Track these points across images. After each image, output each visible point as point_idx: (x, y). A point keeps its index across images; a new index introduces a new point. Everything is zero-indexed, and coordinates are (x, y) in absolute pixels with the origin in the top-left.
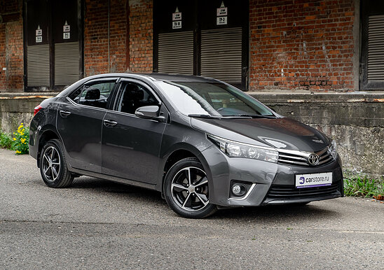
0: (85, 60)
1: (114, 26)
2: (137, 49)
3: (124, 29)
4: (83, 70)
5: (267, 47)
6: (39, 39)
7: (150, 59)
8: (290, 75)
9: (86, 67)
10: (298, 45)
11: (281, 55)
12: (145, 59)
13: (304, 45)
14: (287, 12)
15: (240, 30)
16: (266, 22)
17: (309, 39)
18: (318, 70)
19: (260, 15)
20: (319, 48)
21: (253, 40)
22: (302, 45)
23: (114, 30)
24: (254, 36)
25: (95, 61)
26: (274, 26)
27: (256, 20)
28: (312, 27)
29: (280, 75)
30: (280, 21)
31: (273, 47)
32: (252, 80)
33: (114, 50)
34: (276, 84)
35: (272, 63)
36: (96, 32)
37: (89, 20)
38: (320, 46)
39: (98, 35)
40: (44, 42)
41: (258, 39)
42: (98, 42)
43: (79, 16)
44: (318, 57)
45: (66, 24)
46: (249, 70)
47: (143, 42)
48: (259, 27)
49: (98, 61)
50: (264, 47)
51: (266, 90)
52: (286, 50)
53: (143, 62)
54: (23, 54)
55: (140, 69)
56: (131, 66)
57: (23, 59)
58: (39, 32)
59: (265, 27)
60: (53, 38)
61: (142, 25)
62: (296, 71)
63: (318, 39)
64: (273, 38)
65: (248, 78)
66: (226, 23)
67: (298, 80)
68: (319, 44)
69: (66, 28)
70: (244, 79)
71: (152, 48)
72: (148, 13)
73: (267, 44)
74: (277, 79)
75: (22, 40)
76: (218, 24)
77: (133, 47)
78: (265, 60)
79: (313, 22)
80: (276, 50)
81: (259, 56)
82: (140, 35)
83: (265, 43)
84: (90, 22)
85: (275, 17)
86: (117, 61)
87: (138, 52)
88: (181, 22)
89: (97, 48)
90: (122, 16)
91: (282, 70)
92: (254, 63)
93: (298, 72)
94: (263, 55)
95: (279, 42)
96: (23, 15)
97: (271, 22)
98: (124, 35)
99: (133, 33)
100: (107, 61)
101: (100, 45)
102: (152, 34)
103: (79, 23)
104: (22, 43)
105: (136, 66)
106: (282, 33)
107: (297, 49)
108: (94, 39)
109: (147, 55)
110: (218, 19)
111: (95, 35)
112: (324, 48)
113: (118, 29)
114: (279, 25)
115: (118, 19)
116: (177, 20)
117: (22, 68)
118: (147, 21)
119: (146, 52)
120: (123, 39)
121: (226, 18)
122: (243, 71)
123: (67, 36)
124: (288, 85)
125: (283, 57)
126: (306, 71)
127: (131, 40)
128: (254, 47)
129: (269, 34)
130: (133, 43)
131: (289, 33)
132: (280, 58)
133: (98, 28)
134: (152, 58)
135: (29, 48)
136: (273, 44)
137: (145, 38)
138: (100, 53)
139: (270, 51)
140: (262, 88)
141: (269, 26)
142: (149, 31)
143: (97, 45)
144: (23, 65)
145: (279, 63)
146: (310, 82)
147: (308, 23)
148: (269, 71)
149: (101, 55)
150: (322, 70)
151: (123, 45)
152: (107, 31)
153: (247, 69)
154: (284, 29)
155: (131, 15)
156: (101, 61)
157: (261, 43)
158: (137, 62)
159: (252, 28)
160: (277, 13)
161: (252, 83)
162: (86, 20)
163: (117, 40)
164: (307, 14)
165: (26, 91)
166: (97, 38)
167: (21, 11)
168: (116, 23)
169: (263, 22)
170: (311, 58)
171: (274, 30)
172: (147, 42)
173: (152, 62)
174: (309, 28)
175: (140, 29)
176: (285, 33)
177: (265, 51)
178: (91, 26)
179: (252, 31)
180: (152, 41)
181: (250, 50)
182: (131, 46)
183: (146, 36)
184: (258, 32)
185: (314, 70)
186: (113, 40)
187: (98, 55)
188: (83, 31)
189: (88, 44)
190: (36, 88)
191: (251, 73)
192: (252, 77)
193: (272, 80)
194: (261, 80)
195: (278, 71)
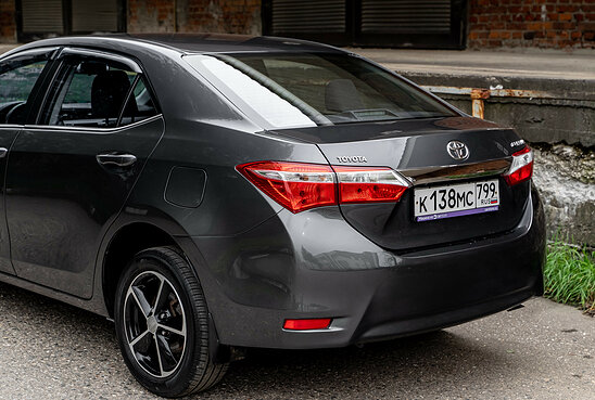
8: (562, 18)
29: (538, 18)
32: (473, 28)
34: (529, 36)
46: (468, 7)
62: (577, 9)
65: (465, 24)
67: (579, 30)
70: (455, 25)
74: (531, 26)
91: (544, 8)
93: (581, 12)
122: (455, 9)
124: (557, 38)
140: (495, 44)
148: (512, 10)
153: (464, 4)
161: (472, 34)
191: (472, 13)
192: (474, 20)
193: (518, 27)
194: (494, 28)
195: (535, 9)
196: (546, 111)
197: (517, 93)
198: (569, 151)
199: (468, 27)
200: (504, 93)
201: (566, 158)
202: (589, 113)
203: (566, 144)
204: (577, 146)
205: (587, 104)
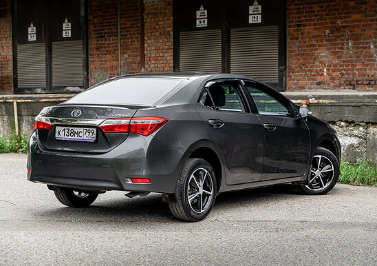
0: (90, 60)
1: (125, 24)
2: (153, 48)
3: (138, 27)
4: (87, 71)
5: (308, 46)
6: (32, 37)
7: (170, 58)
8: (334, 75)
9: (91, 66)
10: (343, 44)
11: (324, 54)
12: (164, 58)
13: (350, 44)
14: (329, 11)
15: (276, 29)
16: (306, 21)
17: (356, 38)
18: (366, 69)
19: (299, 13)
20: (366, 48)
21: (291, 39)
22: (348, 44)
23: (126, 28)
24: (292, 35)
25: (102, 61)
26: (315, 25)
27: (293, 18)
28: (359, 26)
29: (322, 75)
30: (322, 19)
31: (314, 46)
32: (290, 80)
33: (125, 48)
34: (318, 84)
35: (313, 63)
36: (103, 30)
37: (94, 17)
38: (367, 46)
39: (105, 33)
40: (39, 40)
41: (297, 38)
42: (106, 40)
43: (82, 13)
44: (365, 56)
45: (66, 21)
46: (287, 69)
47: (161, 41)
48: (298, 26)
49: (106, 61)
50: (303, 46)
51: (307, 90)
52: (329, 49)
53: (161, 62)
54: (11, 54)
55: (158, 69)
56: (146, 66)
57: (11, 59)
58: (32, 30)
59: (305, 25)
60: (50, 36)
61: (160, 23)
62: (341, 70)
63: (366, 38)
64: (314, 37)
66: (260, 21)
67: (343, 80)
68: (367, 43)
69: (67, 25)
70: (281, 79)
71: (172, 47)
72: (167, 11)
73: (307, 43)
74: (319, 79)
75: (11, 38)
76: (250, 22)
77: (149, 46)
78: (305, 59)
79: (359, 21)
80: (317, 49)
81: (298, 55)
82: (157, 34)
83: (305, 42)
84: (96, 20)
85: (315, 16)
86: (130, 60)
87: (156, 51)
88: (206, 20)
89: (105, 47)
90: (135, 13)
91: (325, 70)
92: (292, 62)
93: (343, 71)
94: (303, 54)
95: (322, 41)
96: (12, 12)
97: (311, 20)
98: (138, 34)
99: (148, 31)
100: (117, 60)
101: (108, 44)
102: (171, 33)
103: (82, 20)
104: (11, 42)
105: (153, 66)
106: (325, 32)
107: (342, 48)
108: (101, 37)
109: (166, 55)
110: (250, 17)
111: (102, 33)
112: (372, 47)
113: (130, 27)
114: (321, 24)
115: (130, 17)
116: (202, 18)
117: (10, 68)
118: (165, 19)
119: (164, 51)
120: (136, 38)
121: (260, 16)
122: (280, 71)
123: (67, 34)
124: (332, 84)
125: (326, 56)
126: (353, 70)
127: (146, 38)
128: (292, 46)
129: (310, 33)
130: (149, 42)
131: (332, 32)
132: (322, 57)
133: (106, 26)
134: (172, 58)
135: (20, 47)
136: (314, 42)
137: (164, 36)
138: (108, 52)
139: (312, 50)
140: (302, 88)
141: (309, 25)
142: (168, 29)
143: (104, 44)
144: (12, 65)
145: (321, 62)
146: (357, 81)
147: (354, 21)
148: (309, 71)
149: (110, 54)
150: (370, 69)
151: (137, 44)
152: (117, 28)
153: (285, 68)
154: (327, 28)
155: (146, 12)
156: (110, 61)
157: (300, 42)
158: (153, 62)
159: (290, 26)
160: (318, 11)
161: (290, 83)
162: (91, 18)
163: (128, 38)
164: (353, 13)
165: (15, 93)
166: (104, 36)
167: (9, 7)
168: (128, 21)
169: (303, 21)
170: (357, 57)
171: (315, 29)
172: (165, 40)
173: (172, 61)
174: (354, 26)
175: (157, 27)
176: (327, 32)
177: (305, 51)
178: (97, 24)
179: (290, 30)
180: (172, 40)
181: (288, 49)
182: (146, 45)
183: (164, 34)
184: (297, 30)
185: (361, 69)
186: (124, 39)
187: (106, 54)
188: (87, 29)
189: (93, 42)
190: (28, 89)
191: (289, 73)
192: (291, 76)
193: (313, 80)
194: (300, 80)
195: (321, 70)
196: (333, 108)
197: (321, 101)
198: (343, 124)
199: (287, 79)
200: (315, 101)
201: (342, 127)
202: (350, 108)
203: (342, 121)
204: (346, 121)
205: (350, 104)
